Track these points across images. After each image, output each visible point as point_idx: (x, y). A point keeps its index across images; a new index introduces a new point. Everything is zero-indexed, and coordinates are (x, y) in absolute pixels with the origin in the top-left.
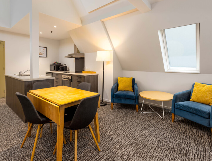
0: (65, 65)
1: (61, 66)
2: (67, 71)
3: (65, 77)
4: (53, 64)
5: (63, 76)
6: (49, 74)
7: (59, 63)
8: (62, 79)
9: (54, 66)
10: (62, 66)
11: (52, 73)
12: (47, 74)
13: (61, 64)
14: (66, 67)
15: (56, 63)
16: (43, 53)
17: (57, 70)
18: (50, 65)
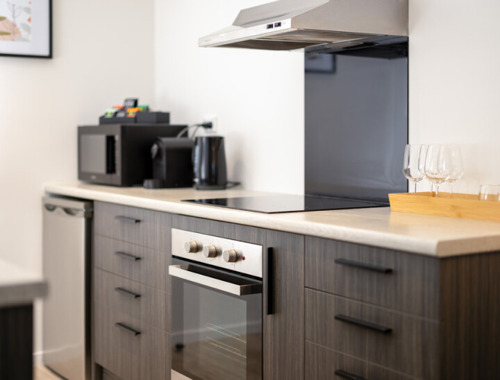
0: (208, 126)
1: (166, 141)
2: (224, 186)
3: (201, 257)
4: (103, 120)
5: (181, 241)
6: (68, 211)
7: (155, 108)
8: (176, 271)
9: (110, 141)
10: (178, 140)
11: (90, 203)
12: (50, 208)
13: (174, 121)
14: (215, 145)
15: (132, 112)
16: (21, 19)
17: (132, 180)
18: (83, 131)
